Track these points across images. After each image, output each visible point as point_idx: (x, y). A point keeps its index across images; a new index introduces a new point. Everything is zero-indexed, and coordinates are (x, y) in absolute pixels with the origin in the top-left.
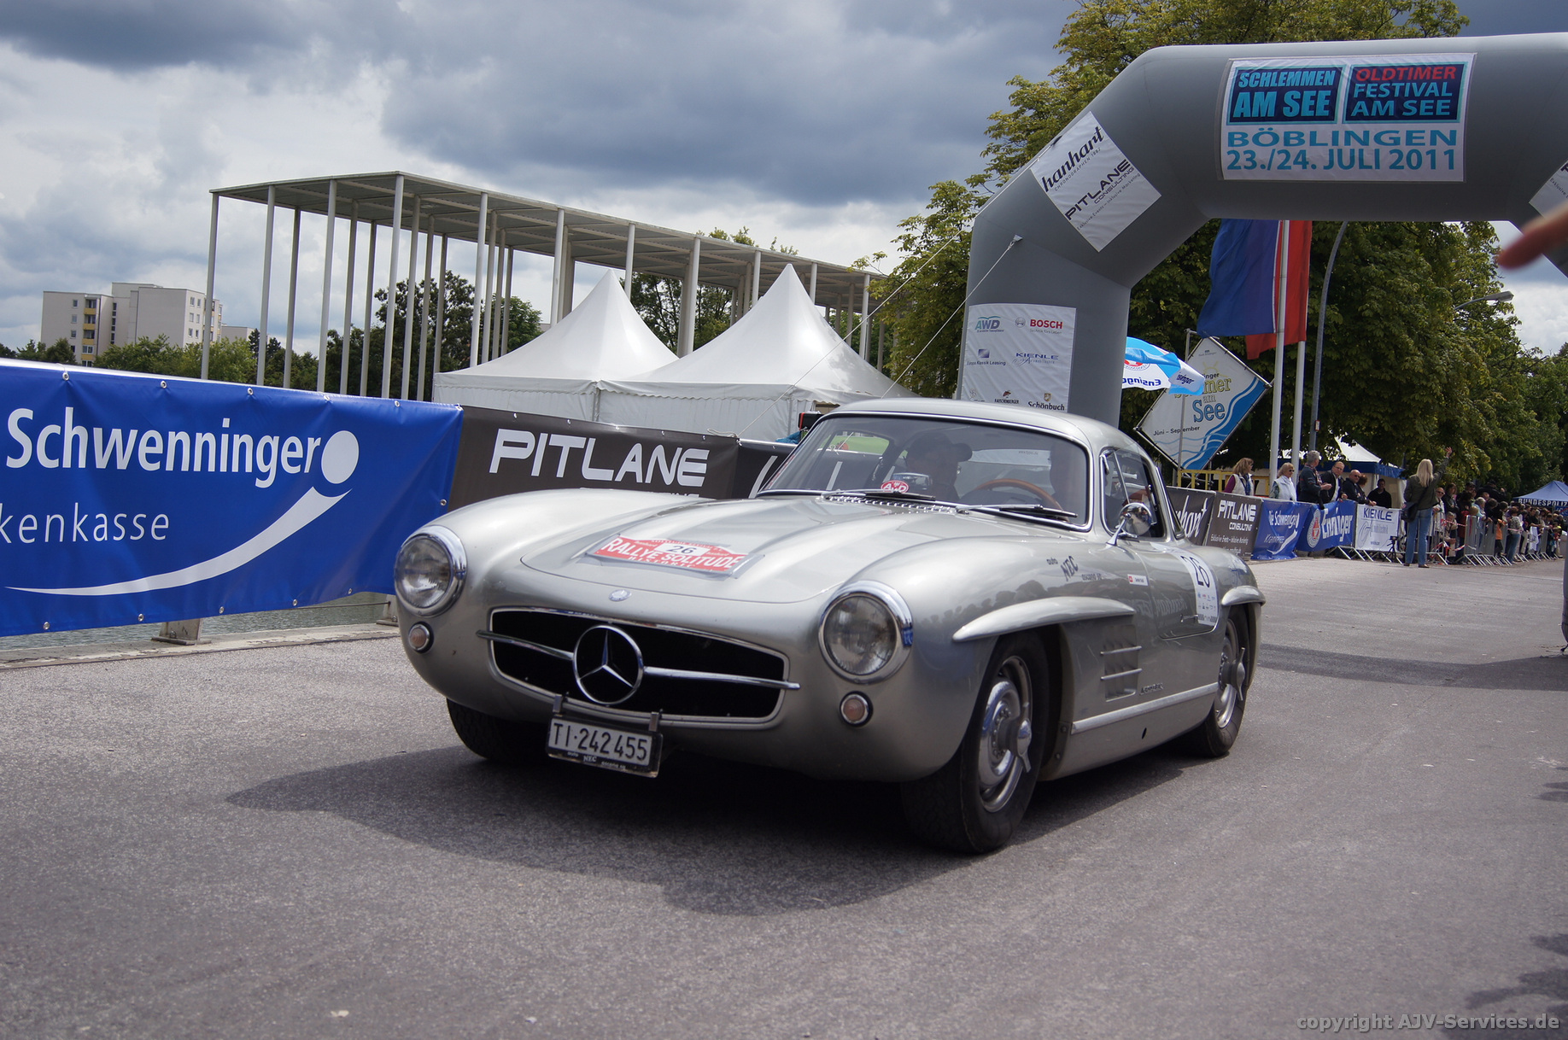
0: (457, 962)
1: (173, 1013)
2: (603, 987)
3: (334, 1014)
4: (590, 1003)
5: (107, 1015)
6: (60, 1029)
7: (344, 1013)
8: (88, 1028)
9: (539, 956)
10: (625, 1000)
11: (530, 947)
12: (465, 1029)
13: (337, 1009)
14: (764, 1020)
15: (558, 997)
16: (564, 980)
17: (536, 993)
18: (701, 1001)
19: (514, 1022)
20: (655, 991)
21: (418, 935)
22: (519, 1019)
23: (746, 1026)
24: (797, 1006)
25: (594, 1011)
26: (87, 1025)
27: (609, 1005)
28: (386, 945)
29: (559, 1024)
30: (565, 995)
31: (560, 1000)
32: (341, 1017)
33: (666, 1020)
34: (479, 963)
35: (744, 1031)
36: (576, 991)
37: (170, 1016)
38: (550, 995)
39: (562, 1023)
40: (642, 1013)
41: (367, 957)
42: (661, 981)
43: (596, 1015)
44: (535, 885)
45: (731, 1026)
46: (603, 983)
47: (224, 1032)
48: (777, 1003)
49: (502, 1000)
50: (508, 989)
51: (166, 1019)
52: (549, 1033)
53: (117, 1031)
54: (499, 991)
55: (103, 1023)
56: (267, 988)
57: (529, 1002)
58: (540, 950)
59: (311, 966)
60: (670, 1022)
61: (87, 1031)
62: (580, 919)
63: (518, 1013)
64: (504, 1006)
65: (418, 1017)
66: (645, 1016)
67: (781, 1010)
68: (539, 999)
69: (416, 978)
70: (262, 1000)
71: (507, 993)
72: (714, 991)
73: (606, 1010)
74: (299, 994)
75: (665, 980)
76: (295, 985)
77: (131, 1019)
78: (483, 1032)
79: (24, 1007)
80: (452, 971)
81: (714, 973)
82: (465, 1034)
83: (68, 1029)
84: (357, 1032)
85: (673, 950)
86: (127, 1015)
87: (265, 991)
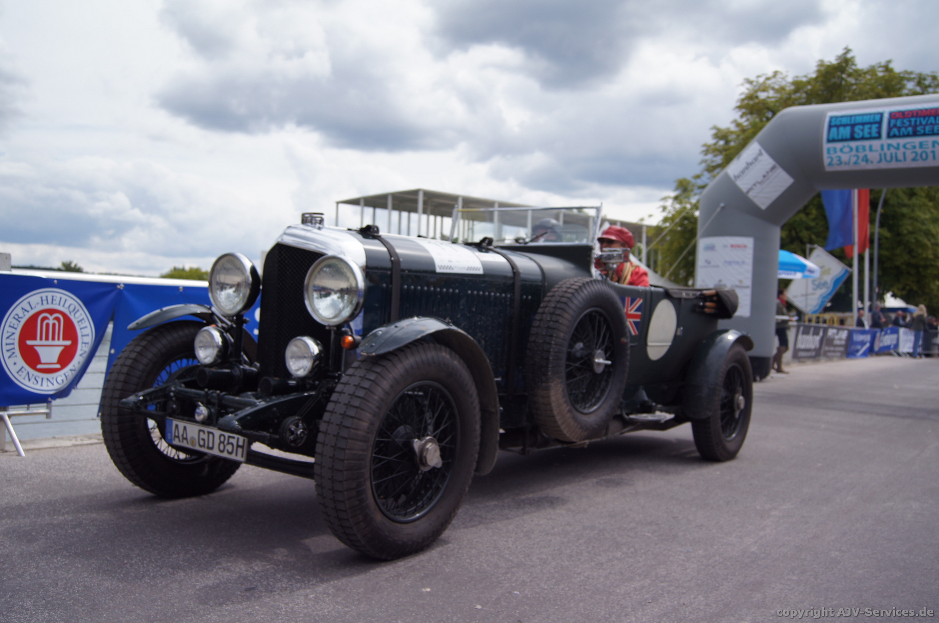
0: (478, 565)
1: (351, 589)
2: (548, 578)
3: (424, 590)
4: (543, 585)
5: (321, 590)
6: (301, 596)
7: (428, 590)
8: (313, 595)
9: (516, 563)
10: (559, 584)
11: (511, 558)
12: (485, 598)
13: (425, 587)
14: (628, 594)
15: (527, 582)
16: (529, 574)
17: (517, 580)
18: (596, 585)
19: (507, 594)
20: (573, 580)
21: (458, 552)
22: (510, 593)
23: (619, 597)
24: (643, 587)
25: (544, 589)
27: (552, 587)
28: (444, 557)
29: (529, 596)
30: (531, 581)
31: (528, 584)
32: (427, 591)
33: (580, 594)
34: (488, 565)
35: (619, 600)
36: (536, 579)
37: (349, 590)
38: (523, 581)
39: (531, 595)
40: (569, 590)
41: (436, 562)
42: (576, 575)
43: (546, 591)
44: (511, 527)
45: (612, 597)
46: (548, 576)
47: (374, 598)
48: (633, 586)
49: (501, 584)
50: (503, 578)
51: (347, 591)
52: (525, 600)
53: (326, 597)
54: (499, 579)
55: (320, 593)
56: (391, 577)
57: (514, 584)
58: (516, 560)
59: (411, 567)
60: (582, 595)
61: (313, 597)
62: (534, 544)
63: (509, 590)
64: (502, 587)
65: (463, 592)
66: (569, 592)
67: (635, 589)
68: (518, 583)
69: (460, 573)
70: (390, 583)
71: (503, 580)
72: (602, 579)
73: (551, 589)
74: (406, 580)
75: (578, 574)
76: (404, 576)
77: (332, 592)
78: (494, 599)
79: (284, 585)
80: (476, 569)
81: (601, 571)
82: (485, 600)
83: (305, 596)
84: (435, 599)
85: (580, 559)
86: (330, 590)
87: (391, 579)
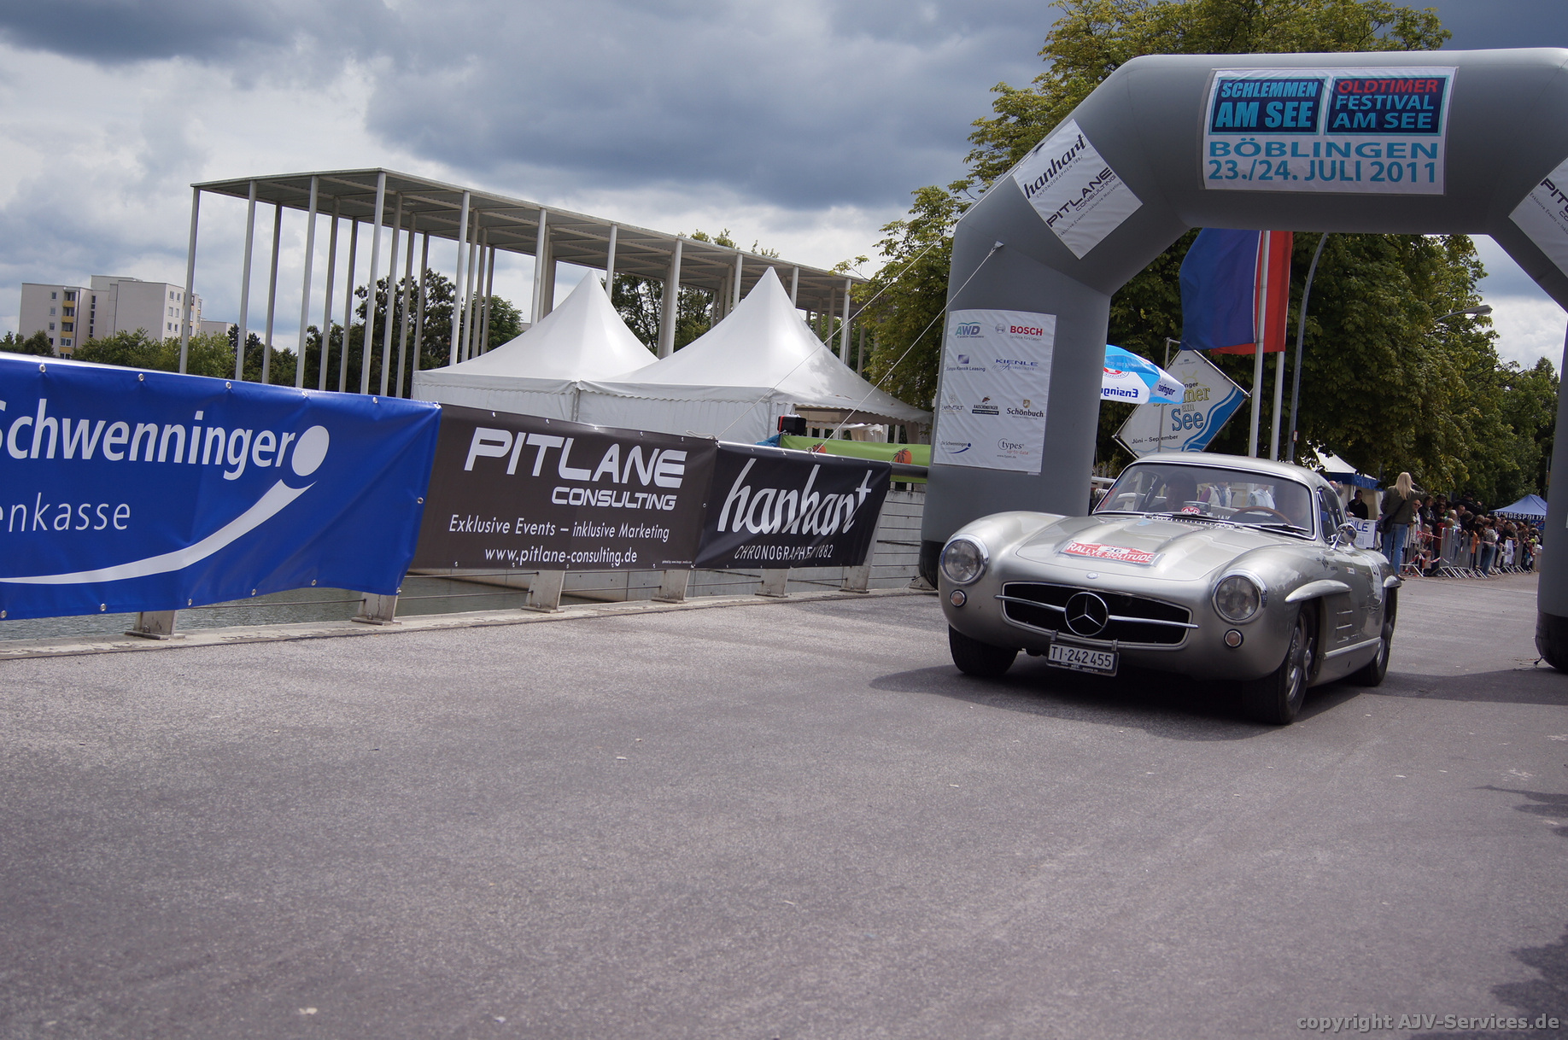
0: (426, 960)
1: (140, 1009)
2: (572, 988)
3: (302, 1011)
4: (560, 1003)
5: (74, 1010)
6: (26, 1023)
7: (312, 1011)
8: (54, 1022)
9: (509, 956)
10: (595, 1001)
11: (500, 947)
12: (433, 1028)
13: (305, 1006)
14: (734, 1023)
15: (527, 997)
16: (533, 980)
17: (505, 993)
18: (670, 1003)
19: (482, 1022)
20: (625, 993)
21: (387, 933)
22: (488, 1018)
23: (716, 1028)
24: (767, 1009)
25: (564, 1011)
26: (53, 1019)
27: (579, 1006)
28: (355, 942)
29: (528, 1024)
30: (535, 995)
31: (529, 1000)
32: (309, 1014)
33: (636, 1021)
34: (449, 961)
35: (713, 1034)
36: (545, 991)
37: (137, 1012)
38: (520, 995)
39: (531, 1023)
40: (612, 1014)
41: (337, 955)
42: (631, 983)
43: (564, 1015)
44: (506, 885)
45: (701, 1028)
46: (572, 984)
47: (191, 1028)
48: (747, 1006)
49: (470, 999)
50: (477, 988)
51: (132, 1014)
52: (518, 1033)
53: (83, 1026)
54: (468, 991)
55: (69, 1018)
56: (234, 984)
57: (498, 1001)
58: (510, 950)
59: (280, 963)
60: (639, 1024)
61: (53, 1026)
62: (551, 919)
63: (487, 1012)
64: (473, 1006)
65: (387, 1016)
66: (614, 1017)
67: (751, 1011)
68: (508, 999)
69: (385, 976)
70: (230, 996)
71: (476, 992)
72: (684, 993)
73: (576, 1010)
74: (267, 991)
75: (635, 981)
76: (263, 982)
77: (99, 1014)
78: (451, 1032)
80: (422, 970)
81: (684, 975)
82: (433, 1034)
83: (34, 1023)
84: (325, 1030)
85: (643, 951)
86: (94, 1010)
87: (233, 987)
